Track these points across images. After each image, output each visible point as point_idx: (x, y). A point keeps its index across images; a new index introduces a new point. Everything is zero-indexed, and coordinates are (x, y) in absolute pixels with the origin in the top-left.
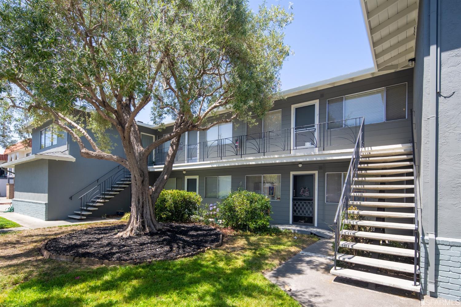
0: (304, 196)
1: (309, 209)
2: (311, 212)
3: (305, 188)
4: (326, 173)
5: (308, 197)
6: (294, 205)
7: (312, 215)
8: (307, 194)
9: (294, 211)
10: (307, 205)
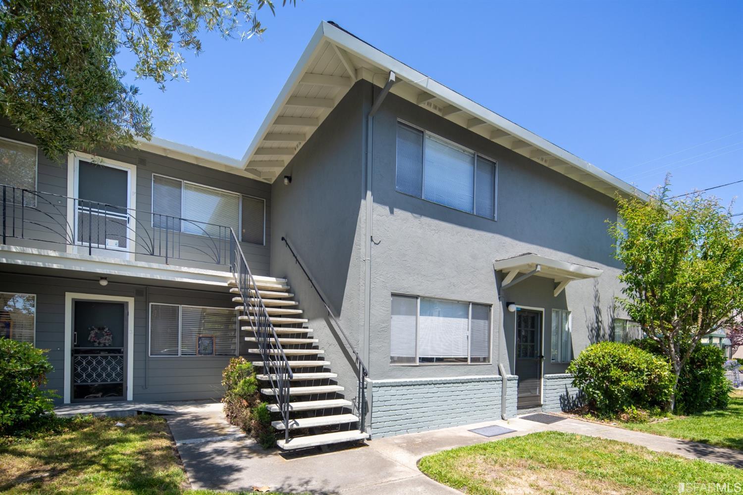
0: (99, 343)
1: (114, 369)
2: (118, 375)
3: (101, 329)
4: (150, 304)
5: (110, 345)
6: (75, 364)
7: (122, 380)
8: (107, 340)
9: (75, 375)
10: (109, 363)
